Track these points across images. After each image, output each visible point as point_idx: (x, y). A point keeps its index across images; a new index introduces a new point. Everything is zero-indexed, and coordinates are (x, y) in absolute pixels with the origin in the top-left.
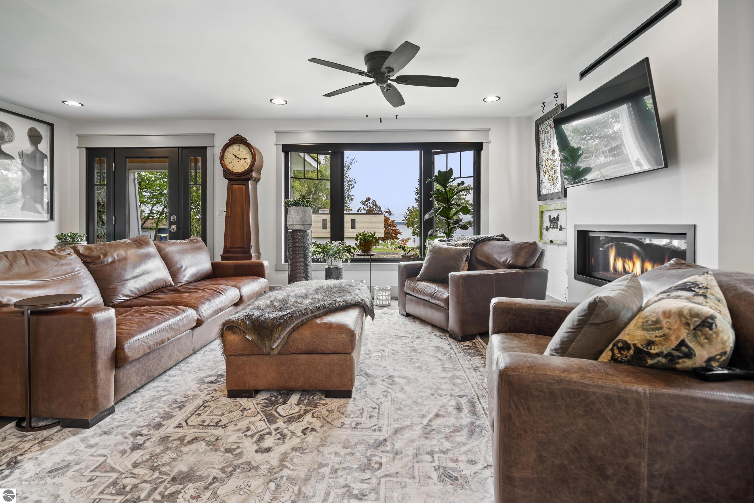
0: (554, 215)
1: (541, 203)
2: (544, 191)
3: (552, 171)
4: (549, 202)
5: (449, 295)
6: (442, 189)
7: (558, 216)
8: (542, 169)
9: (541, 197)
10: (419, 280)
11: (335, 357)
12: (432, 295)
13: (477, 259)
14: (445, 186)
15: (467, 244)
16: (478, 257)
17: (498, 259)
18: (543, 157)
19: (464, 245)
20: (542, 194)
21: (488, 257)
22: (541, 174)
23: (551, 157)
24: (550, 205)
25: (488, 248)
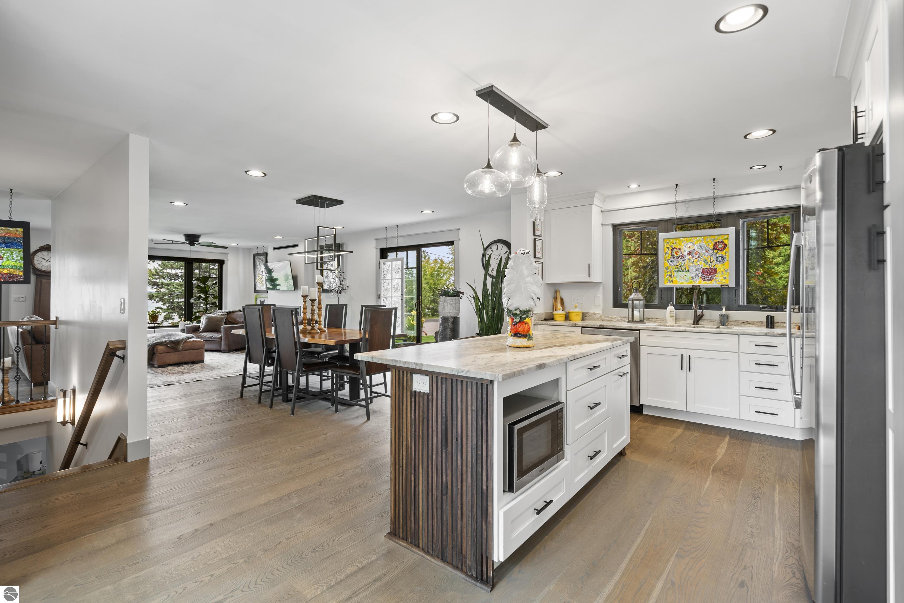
0: (262, 300)
1: (256, 294)
2: (257, 289)
3: (261, 280)
4: (260, 294)
5: (222, 335)
6: (203, 285)
7: (264, 300)
8: (257, 278)
9: (256, 291)
10: (201, 332)
11: (199, 350)
12: (211, 337)
13: (228, 321)
14: (205, 285)
15: (223, 314)
16: (229, 320)
17: (239, 320)
18: (258, 272)
19: (222, 315)
20: (256, 289)
21: (235, 320)
22: (256, 280)
23: (261, 274)
24: (260, 295)
25: (234, 316)
